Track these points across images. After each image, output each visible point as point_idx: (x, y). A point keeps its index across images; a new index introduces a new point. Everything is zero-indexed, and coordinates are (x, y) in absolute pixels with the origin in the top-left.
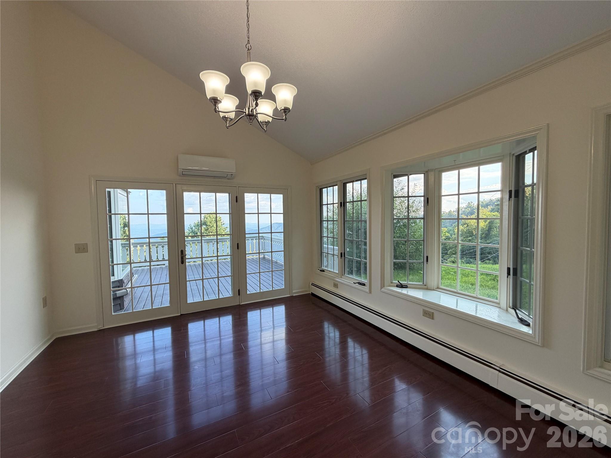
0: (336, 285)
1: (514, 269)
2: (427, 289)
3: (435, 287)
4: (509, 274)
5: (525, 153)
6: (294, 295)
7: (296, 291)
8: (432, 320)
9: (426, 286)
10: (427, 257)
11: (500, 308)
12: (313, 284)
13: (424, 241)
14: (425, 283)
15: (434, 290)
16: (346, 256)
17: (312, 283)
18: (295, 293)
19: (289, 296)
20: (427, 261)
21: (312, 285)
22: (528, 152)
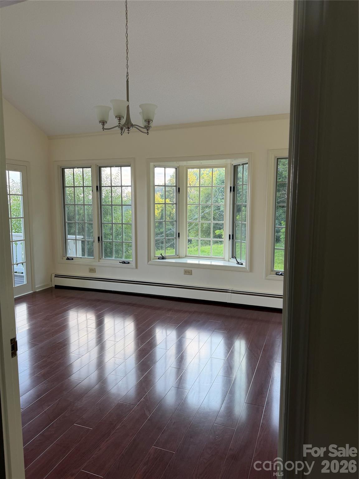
0: (92, 270)
1: (232, 235)
2: (179, 258)
3: (184, 256)
4: (230, 238)
5: (240, 165)
6: (37, 291)
7: (39, 286)
8: (191, 275)
9: (178, 255)
10: (179, 234)
11: (225, 261)
12: (57, 276)
13: (176, 221)
14: (177, 254)
15: (184, 258)
16: (103, 240)
17: (55, 275)
18: (38, 288)
19: (32, 292)
20: (179, 236)
21: (55, 277)
22: (241, 165)
